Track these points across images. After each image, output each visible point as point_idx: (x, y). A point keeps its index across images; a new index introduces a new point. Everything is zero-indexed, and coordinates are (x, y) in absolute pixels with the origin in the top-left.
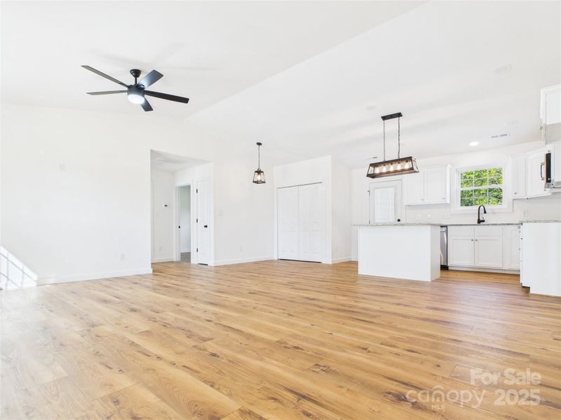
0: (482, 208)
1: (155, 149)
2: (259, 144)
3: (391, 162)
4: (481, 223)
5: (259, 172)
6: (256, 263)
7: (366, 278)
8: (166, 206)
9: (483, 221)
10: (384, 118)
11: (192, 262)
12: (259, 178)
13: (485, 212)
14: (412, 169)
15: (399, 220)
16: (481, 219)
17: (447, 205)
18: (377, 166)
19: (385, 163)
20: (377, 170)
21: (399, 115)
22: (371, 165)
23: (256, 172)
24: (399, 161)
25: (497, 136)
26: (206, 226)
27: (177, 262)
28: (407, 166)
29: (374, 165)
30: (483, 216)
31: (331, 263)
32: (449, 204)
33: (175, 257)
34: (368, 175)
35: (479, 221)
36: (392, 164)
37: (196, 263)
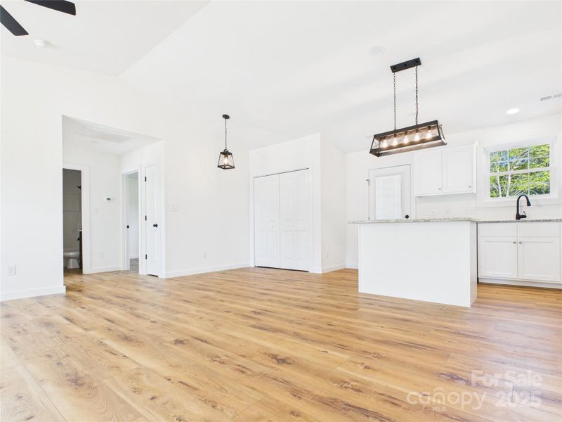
0: (523, 199)
1: (68, 115)
2: (226, 117)
3: (406, 131)
4: (521, 219)
5: (226, 153)
6: (224, 273)
7: (373, 300)
8: (108, 199)
9: (525, 217)
10: (395, 68)
11: (140, 273)
12: (225, 161)
13: (529, 204)
14: (438, 138)
15: (407, 217)
16: (521, 213)
17: (473, 195)
18: (385, 138)
19: (395, 133)
20: (385, 144)
21: (416, 62)
22: (376, 137)
23: (221, 153)
24: (417, 128)
25: (550, 97)
26: (156, 226)
27: (124, 272)
28: (429, 135)
29: (380, 137)
30: (524, 209)
31: (320, 272)
32: (476, 194)
33: (123, 265)
34: (372, 151)
35: (519, 217)
36: (406, 133)
37: (145, 274)
